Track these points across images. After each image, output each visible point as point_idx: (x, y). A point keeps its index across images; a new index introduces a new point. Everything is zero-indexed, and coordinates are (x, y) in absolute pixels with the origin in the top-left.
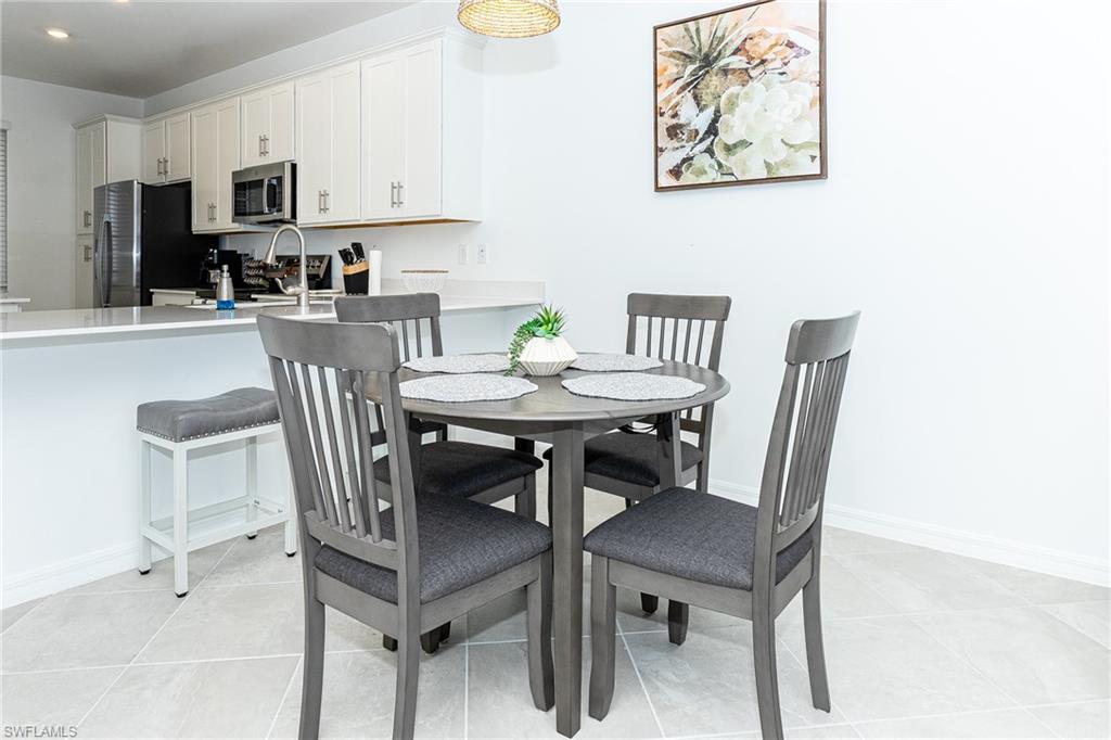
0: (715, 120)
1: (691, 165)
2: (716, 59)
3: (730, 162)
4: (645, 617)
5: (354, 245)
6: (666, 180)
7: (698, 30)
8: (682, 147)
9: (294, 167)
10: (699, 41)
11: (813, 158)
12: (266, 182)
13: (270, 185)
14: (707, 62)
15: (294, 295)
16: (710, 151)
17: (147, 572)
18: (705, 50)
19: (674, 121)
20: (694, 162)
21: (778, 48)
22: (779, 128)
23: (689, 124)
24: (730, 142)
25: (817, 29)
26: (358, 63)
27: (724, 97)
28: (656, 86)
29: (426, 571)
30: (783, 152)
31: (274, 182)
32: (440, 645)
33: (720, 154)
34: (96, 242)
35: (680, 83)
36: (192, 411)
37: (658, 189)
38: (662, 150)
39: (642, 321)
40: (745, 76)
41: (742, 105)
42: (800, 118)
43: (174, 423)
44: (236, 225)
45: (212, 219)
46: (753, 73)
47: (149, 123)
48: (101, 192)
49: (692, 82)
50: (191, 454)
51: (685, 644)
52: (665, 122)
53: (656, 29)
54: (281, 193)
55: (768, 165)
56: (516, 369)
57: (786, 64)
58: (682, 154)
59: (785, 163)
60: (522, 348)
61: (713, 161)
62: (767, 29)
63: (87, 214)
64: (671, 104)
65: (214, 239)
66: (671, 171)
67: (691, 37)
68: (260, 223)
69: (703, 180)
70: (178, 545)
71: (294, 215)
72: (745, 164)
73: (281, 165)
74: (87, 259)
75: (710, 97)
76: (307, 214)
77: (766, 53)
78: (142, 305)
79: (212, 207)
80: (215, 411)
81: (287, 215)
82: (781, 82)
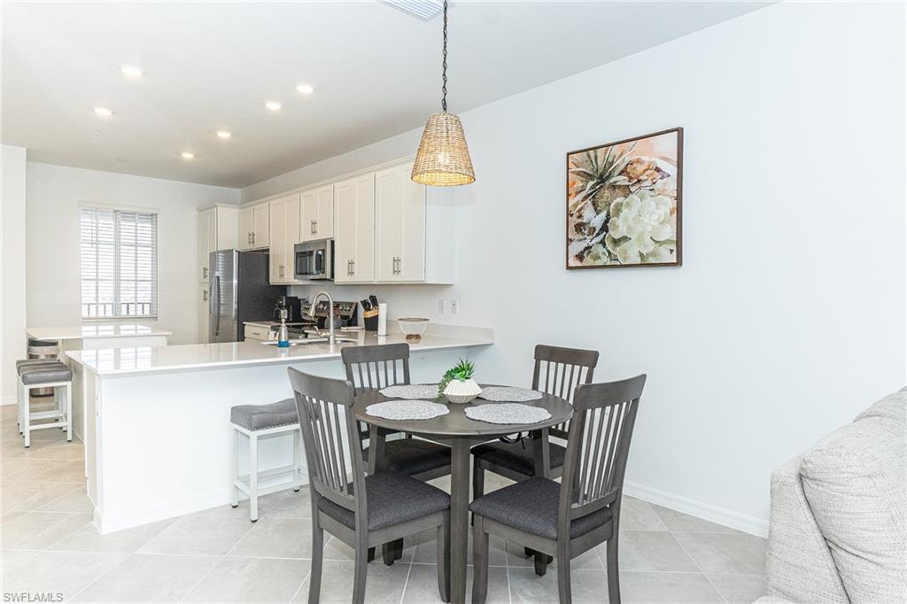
0: (607, 221)
1: (590, 252)
2: (608, 178)
3: (617, 251)
4: (526, 558)
5: (371, 297)
6: (573, 262)
7: (596, 157)
8: (585, 239)
9: (333, 242)
10: (596, 163)
11: (672, 251)
12: (315, 253)
13: (317, 255)
14: (602, 179)
15: (325, 337)
16: (603, 243)
17: (236, 507)
18: (600, 171)
19: (580, 220)
20: (592, 250)
21: (649, 172)
22: (649, 228)
23: (589, 223)
24: (617, 237)
25: (675, 159)
26: (373, 173)
27: (613, 205)
28: (568, 195)
29: (373, 514)
30: (651, 247)
31: (320, 253)
32: (395, 562)
33: (609, 246)
34: (211, 288)
35: (584, 194)
36: (261, 413)
37: (569, 268)
38: (571, 241)
39: (544, 364)
40: (626, 191)
41: (625, 211)
42: (662, 223)
43: (250, 419)
44: (296, 281)
45: (282, 276)
46: (632, 189)
47: (243, 208)
48: (213, 256)
49: (592, 193)
50: (259, 438)
51: (545, 576)
52: (574, 220)
53: (568, 154)
54: (324, 260)
55: (641, 255)
56: (441, 399)
57: (654, 183)
58: (584, 245)
59: (653, 254)
60: (446, 386)
61: (605, 250)
62: (642, 158)
63: (205, 269)
64: (578, 208)
65: (283, 289)
66: (577, 256)
67: (591, 161)
68: (312, 280)
69: (598, 263)
70: (253, 492)
71: (333, 276)
72: (626, 253)
73: (324, 241)
74: (205, 299)
75: (604, 205)
76: (341, 277)
77: (641, 175)
78: (238, 341)
79: (282, 267)
80: (273, 413)
81: (329, 277)
82: (651, 196)
